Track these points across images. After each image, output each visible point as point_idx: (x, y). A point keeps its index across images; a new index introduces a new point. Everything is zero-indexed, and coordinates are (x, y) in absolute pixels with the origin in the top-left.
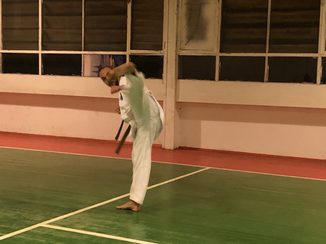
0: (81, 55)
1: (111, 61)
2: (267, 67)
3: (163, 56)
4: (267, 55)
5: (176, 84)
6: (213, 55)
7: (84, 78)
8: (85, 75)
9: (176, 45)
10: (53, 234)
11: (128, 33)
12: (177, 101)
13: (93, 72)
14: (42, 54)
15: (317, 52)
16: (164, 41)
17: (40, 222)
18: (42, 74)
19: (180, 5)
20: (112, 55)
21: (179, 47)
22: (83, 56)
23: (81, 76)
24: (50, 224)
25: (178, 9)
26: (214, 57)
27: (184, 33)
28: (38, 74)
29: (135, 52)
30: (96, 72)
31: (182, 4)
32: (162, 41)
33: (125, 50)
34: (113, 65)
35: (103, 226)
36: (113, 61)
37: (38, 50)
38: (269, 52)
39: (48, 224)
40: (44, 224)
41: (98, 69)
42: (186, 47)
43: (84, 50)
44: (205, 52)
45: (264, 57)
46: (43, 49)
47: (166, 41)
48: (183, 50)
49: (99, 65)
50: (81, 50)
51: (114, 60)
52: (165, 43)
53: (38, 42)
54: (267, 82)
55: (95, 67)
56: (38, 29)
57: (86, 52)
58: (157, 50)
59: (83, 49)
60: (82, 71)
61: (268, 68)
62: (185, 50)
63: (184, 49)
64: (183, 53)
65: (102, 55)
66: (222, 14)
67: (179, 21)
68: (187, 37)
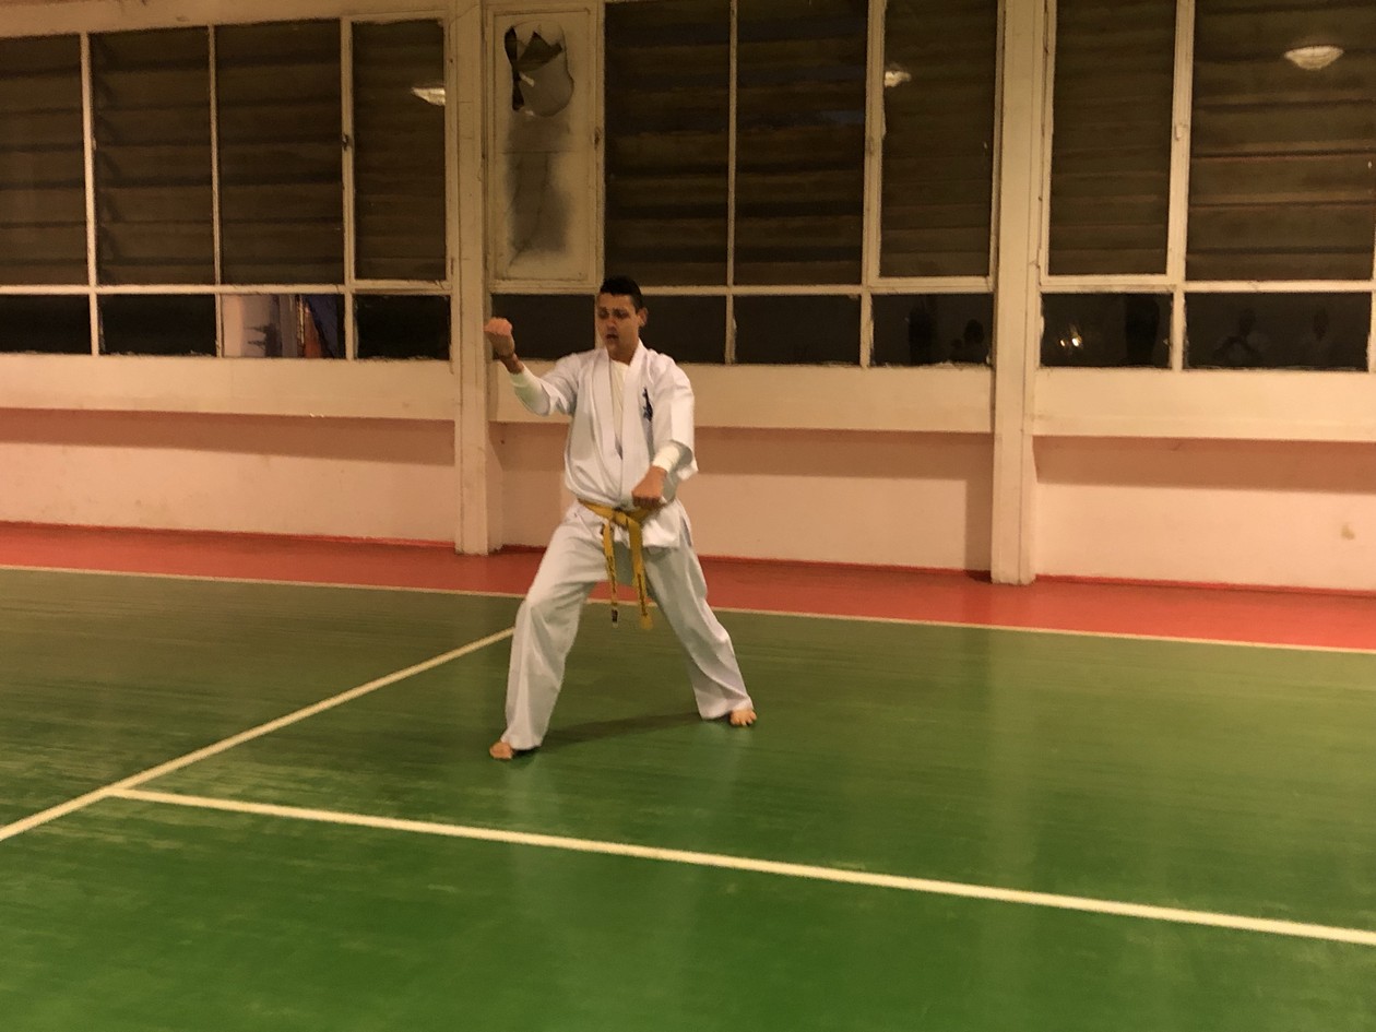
0: (211, 297)
1: (301, 310)
2: (731, 324)
3: (449, 297)
4: (731, 291)
5: (488, 374)
6: (585, 292)
7: (227, 362)
8: (226, 353)
9: (486, 267)
10: (148, 816)
11: (346, 234)
12: (493, 420)
13: (250, 343)
14: (99, 297)
15: (859, 282)
16: (448, 257)
17: (108, 783)
18: (102, 352)
19: (491, 153)
20: (303, 295)
21: (491, 272)
22: (218, 298)
23: (214, 354)
24: (138, 787)
25: (485, 166)
27: (505, 235)
28: (89, 352)
29: (368, 285)
30: (258, 343)
31: (495, 153)
32: (444, 257)
33: (341, 281)
34: (307, 323)
35: (292, 786)
36: (307, 310)
37: (86, 282)
38: (735, 284)
39: (131, 788)
40: (121, 790)
41: (264, 335)
42: (513, 272)
43: (223, 283)
44: (565, 285)
45: (723, 298)
46: (101, 281)
47: (456, 256)
48: (503, 279)
49: (267, 324)
50: (212, 282)
51: (311, 309)
52: (452, 260)
53: (86, 261)
54: (732, 364)
55: (258, 329)
56: (85, 223)
57: (229, 289)
58: (431, 280)
59: (218, 278)
60: (219, 343)
61: (735, 326)
62: (509, 279)
63: (506, 276)
64: (505, 288)
65: (276, 297)
66: (607, 181)
67: (491, 199)
68: (514, 244)
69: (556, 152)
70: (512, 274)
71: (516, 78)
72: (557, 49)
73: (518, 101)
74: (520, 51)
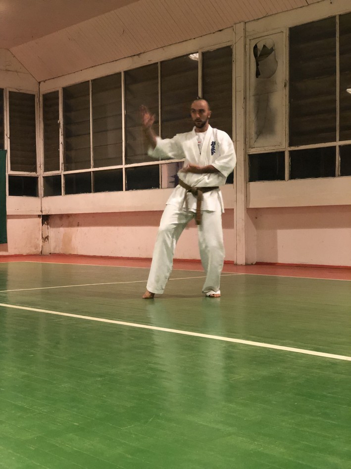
0: (158, 165)
2: (338, 158)
5: (246, 188)
6: (281, 150)
7: (162, 190)
8: (163, 187)
9: (245, 143)
12: (247, 207)
13: (170, 182)
14: (126, 168)
18: (126, 190)
19: (248, 97)
21: (248, 146)
22: (160, 165)
23: (159, 188)
25: (245, 102)
26: (283, 153)
27: (253, 130)
28: (123, 190)
30: (172, 182)
31: (250, 97)
37: (121, 164)
38: (340, 141)
41: (174, 179)
42: (256, 145)
44: (274, 148)
45: (335, 147)
47: (235, 140)
48: (252, 148)
49: (175, 174)
53: (122, 156)
54: (339, 176)
55: (172, 177)
56: (121, 142)
60: (160, 183)
61: (340, 159)
62: (255, 148)
63: (253, 146)
64: (253, 151)
65: (177, 164)
66: (290, 102)
67: (248, 115)
68: (256, 133)
69: (272, 92)
70: (256, 146)
71: (257, 65)
72: (272, 50)
73: (258, 74)
74: (259, 53)
